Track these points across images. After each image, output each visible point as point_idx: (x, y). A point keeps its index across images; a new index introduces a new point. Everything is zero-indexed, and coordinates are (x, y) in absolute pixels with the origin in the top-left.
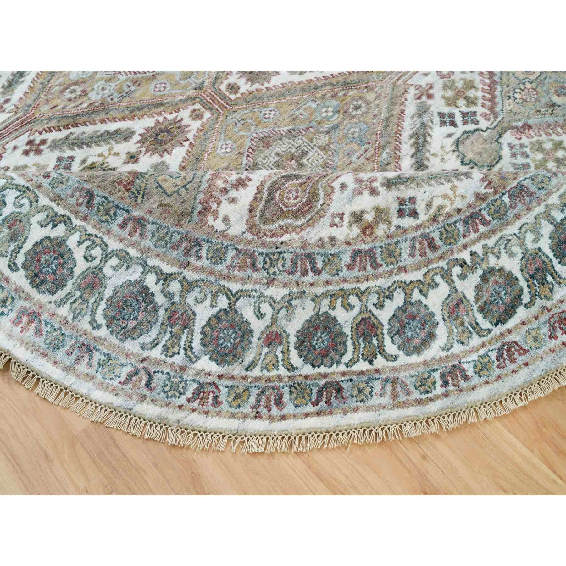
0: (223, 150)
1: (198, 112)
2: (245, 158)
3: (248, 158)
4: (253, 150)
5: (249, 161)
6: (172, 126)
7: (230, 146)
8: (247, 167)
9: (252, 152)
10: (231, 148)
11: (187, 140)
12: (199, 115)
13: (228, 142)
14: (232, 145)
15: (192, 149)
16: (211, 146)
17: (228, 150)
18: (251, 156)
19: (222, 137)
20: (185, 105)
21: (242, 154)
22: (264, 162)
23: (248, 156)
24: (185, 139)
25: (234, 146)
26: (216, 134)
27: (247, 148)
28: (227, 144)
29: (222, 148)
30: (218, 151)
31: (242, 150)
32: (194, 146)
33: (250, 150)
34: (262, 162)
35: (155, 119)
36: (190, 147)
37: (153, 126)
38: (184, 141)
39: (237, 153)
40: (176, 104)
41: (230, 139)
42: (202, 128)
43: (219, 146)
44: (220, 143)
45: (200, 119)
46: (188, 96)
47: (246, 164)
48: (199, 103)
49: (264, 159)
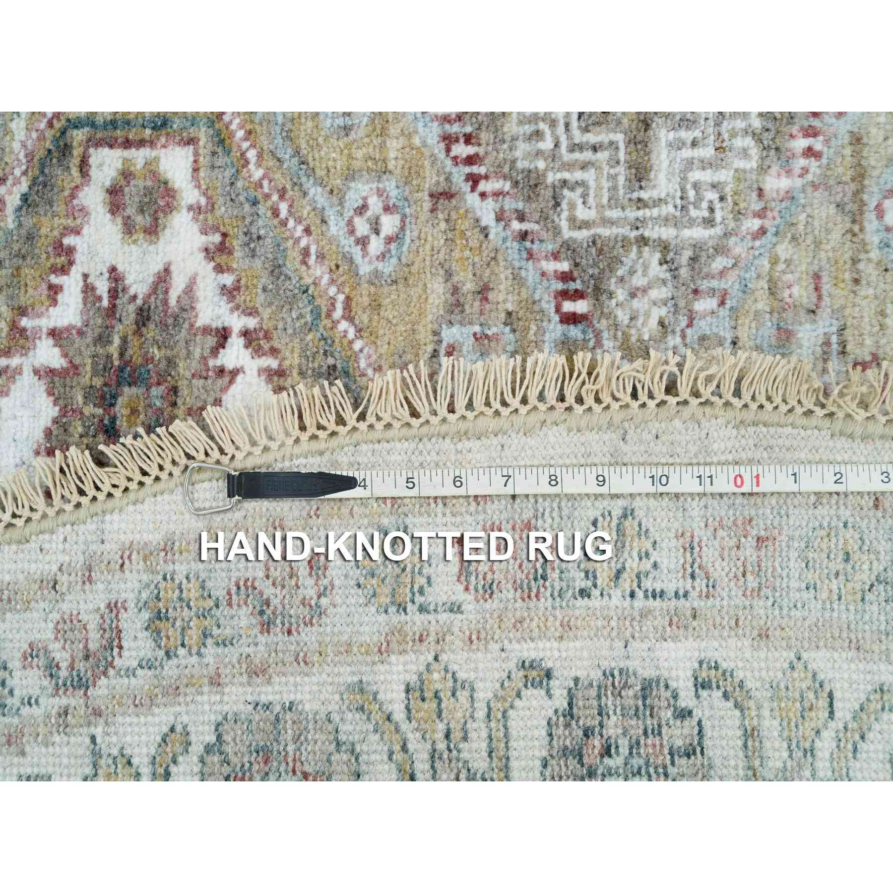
0: (376, 245)
1: (139, 183)
2: (472, 199)
3: (483, 186)
4: (468, 139)
5: (497, 194)
6: (117, 341)
7: (375, 205)
8: (516, 225)
9: (470, 150)
10: (387, 209)
11: (223, 336)
12: (148, 192)
14: (380, 193)
15: (274, 351)
16: (319, 272)
17: (389, 224)
18: (482, 170)
19: (316, 193)
20: (60, 208)
21: (448, 195)
22: (547, 145)
23: (474, 180)
24: (211, 341)
25: (390, 185)
26: (283, 208)
27: (439, 149)
28: (362, 210)
29: (363, 242)
30: (365, 269)
31: (431, 180)
32: (267, 336)
33: (461, 150)
34: (539, 153)
35: (27, 378)
36: (258, 352)
37: (55, 412)
38: (215, 352)
39: (427, 205)
40: (30, 238)
41: (351, 175)
42: (217, 238)
43: (347, 243)
44: (336, 227)
45: (169, 209)
46: (30, 156)
47: (499, 218)
48: (98, 144)
49: (538, 135)
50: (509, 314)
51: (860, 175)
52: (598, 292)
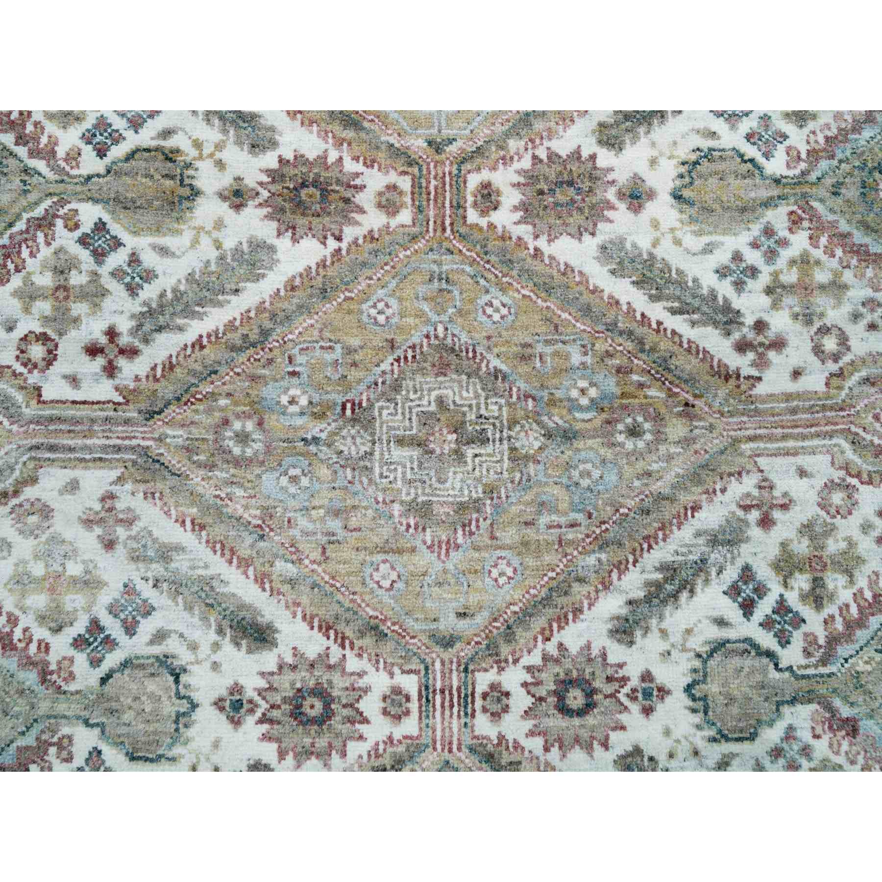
0: (373, 312)
1: (397, 199)
2: (390, 359)
3: (396, 364)
4: (414, 357)
5: (392, 371)
6: (337, 188)
7: (389, 312)
8: (380, 380)
9: (410, 358)
10: (387, 318)
11: (339, 239)
12: (394, 203)
13: (393, 302)
14: (394, 314)
15: (333, 263)
16: (363, 286)
17: (381, 319)
18: (402, 364)
19: (394, 283)
20: (388, 162)
21: (392, 347)
22: (412, 396)
23: (398, 360)
24: (337, 233)
26: (387, 268)
27: (410, 343)
28: (387, 306)
29: (374, 306)
30: (364, 307)
31: (399, 339)
32: (339, 260)
33: (410, 354)
34: (408, 391)
35: (324, 146)
36: (333, 256)
37: (311, 159)
38: (333, 235)
39: (389, 337)
40: (378, 148)
41: (400, 300)
42: (376, 236)
43: (374, 299)
44: (381, 293)
45: (388, 213)
46: (408, 148)
47: (384, 372)
48: (413, 180)
49: (415, 392)
50: (346, 377)
51: (400, 552)
52: (354, 420)
